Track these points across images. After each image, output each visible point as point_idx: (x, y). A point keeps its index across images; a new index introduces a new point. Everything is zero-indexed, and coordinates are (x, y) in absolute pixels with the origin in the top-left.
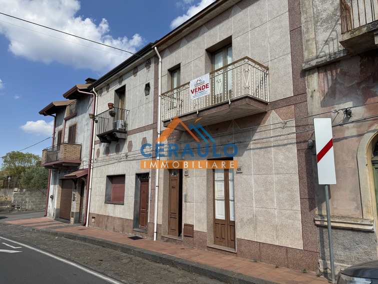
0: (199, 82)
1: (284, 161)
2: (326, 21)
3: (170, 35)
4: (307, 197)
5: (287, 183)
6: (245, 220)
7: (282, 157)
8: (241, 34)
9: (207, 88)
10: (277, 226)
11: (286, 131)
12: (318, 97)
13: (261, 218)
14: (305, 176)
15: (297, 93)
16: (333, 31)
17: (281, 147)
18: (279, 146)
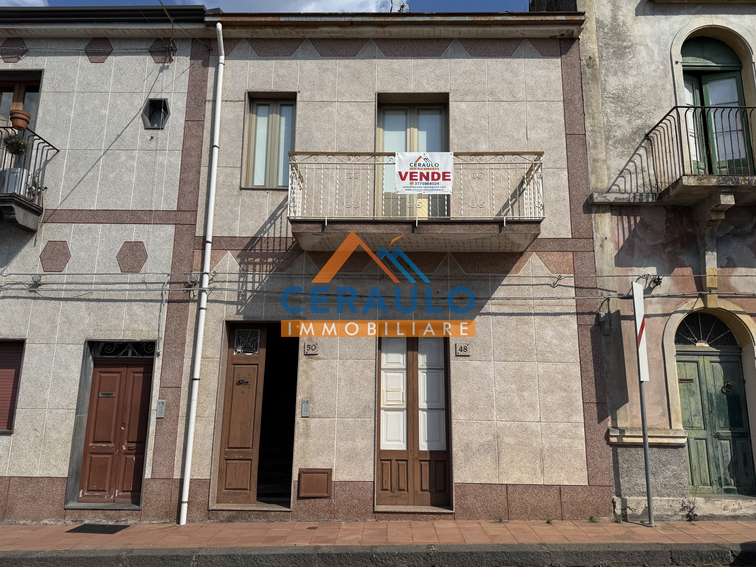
0: (422, 161)
1: (555, 341)
2: (621, 142)
3: (282, 19)
4: (594, 400)
5: (560, 377)
6: (474, 447)
7: (551, 333)
8: (469, 98)
9: (444, 179)
10: (542, 451)
11: (557, 292)
12: (610, 250)
13: (509, 440)
14: (591, 367)
15: (577, 235)
16: (630, 160)
17: (550, 318)
18: (547, 314)
